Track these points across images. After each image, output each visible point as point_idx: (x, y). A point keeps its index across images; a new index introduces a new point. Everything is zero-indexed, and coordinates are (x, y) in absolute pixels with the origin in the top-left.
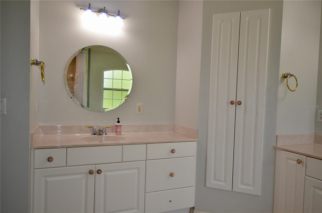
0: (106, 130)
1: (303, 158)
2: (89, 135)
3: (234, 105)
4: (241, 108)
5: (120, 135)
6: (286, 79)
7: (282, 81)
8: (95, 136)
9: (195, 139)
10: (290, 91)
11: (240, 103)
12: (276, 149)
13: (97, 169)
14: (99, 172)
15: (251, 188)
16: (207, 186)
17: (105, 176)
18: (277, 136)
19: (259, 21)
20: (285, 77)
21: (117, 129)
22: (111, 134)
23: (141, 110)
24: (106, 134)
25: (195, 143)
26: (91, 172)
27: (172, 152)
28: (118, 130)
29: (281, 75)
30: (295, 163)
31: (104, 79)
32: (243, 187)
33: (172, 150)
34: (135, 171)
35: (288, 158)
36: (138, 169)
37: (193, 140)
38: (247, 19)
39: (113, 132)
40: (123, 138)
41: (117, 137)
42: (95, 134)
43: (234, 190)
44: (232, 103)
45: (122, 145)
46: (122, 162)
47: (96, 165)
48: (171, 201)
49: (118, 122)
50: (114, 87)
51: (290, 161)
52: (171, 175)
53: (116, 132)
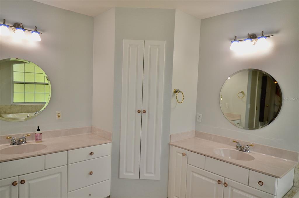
0: (25, 139)
1: (186, 152)
2: (8, 145)
3: (141, 113)
4: (145, 116)
5: (41, 142)
6: (176, 93)
7: (174, 95)
8: (14, 145)
9: (110, 140)
10: (179, 103)
11: (144, 112)
12: (170, 145)
13: (21, 180)
14: (23, 182)
15: (153, 175)
16: (120, 177)
17: (29, 184)
18: (170, 135)
19: (157, 49)
20: (176, 92)
21: (37, 137)
22: (31, 142)
23: (61, 116)
24: (26, 142)
25: (110, 144)
26: (14, 184)
27: (91, 155)
28: (39, 138)
29: (173, 91)
30: (181, 155)
31: (14, 72)
32: (148, 175)
33: (91, 153)
34: (58, 175)
35: (177, 152)
36: (61, 173)
37: (108, 142)
38: (149, 47)
39: (33, 140)
40: (44, 147)
41: (39, 144)
42: (14, 144)
43: (140, 178)
44: (139, 112)
45: (45, 155)
46: (45, 170)
47: (19, 176)
48: (90, 195)
49: (39, 130)
50: (26, 81)
51: (179, 154)
52: (91, 173)
53: (36, 140)
